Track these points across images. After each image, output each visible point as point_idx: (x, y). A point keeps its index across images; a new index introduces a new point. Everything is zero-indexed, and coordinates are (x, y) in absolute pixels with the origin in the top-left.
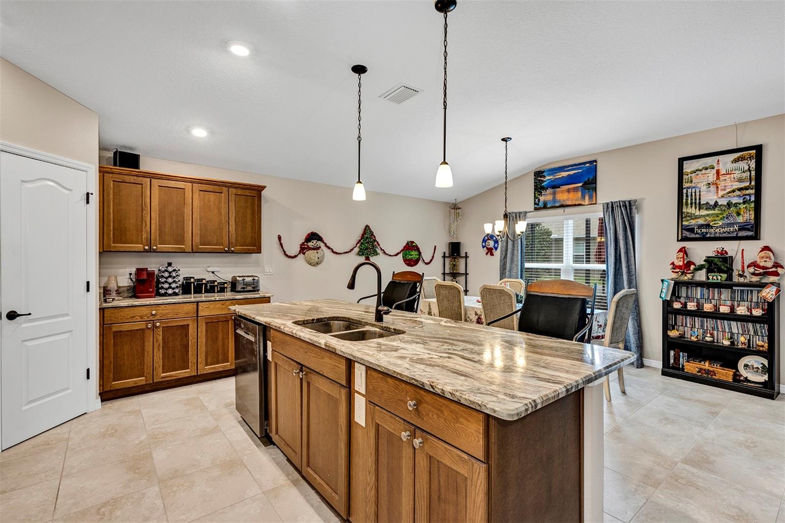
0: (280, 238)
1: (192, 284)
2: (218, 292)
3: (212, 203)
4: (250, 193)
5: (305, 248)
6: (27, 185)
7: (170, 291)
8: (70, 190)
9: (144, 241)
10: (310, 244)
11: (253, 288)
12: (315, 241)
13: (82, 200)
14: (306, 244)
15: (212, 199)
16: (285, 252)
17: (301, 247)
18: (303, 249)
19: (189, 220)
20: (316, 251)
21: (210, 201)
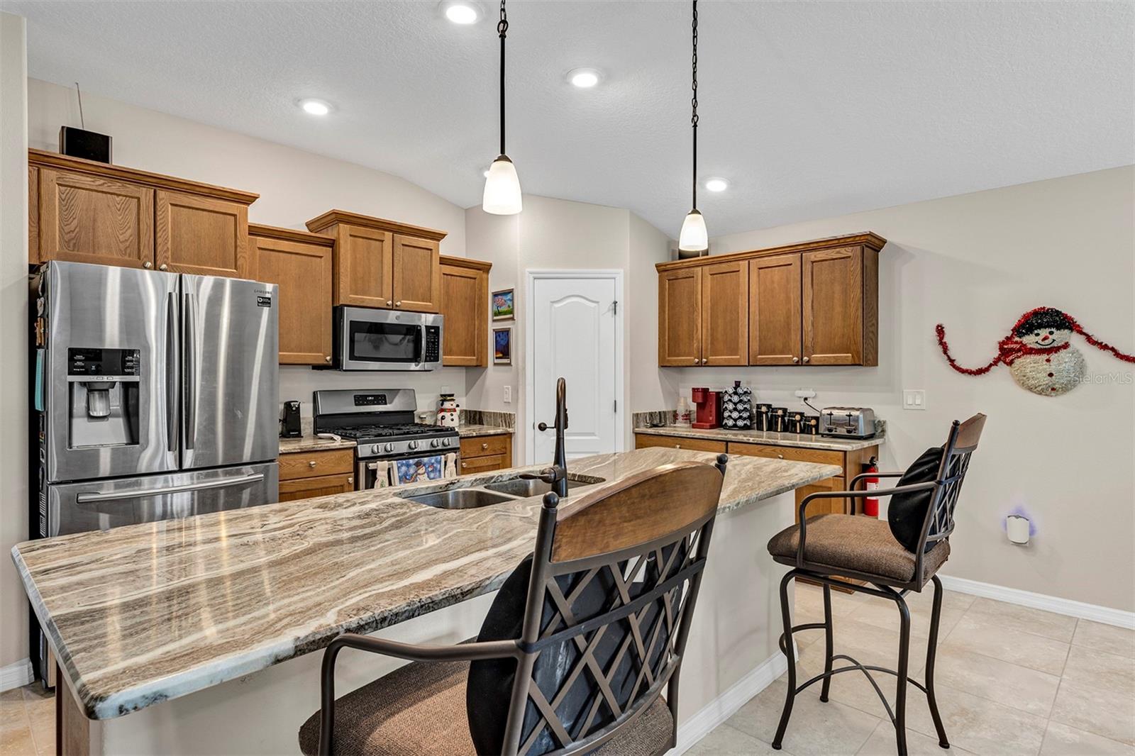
0: (940, 331)
1: (764, 415)
2: (802, 431)
3: (776, 285)
4: (838, 252)
5: (1011, 351)
6: (557, 305)
7: (740, 423)
8: (598, 302)
9: (695, 352)
10: (1030, 340)
11: (849, 431)
12: (1044, 332)
13: (609, 310)
14: (1017, 339)
15: (776, 278)
16: (952, 361)
17: (1001, 349)
18: (1008, 352)
19: (745, 317)
20: (1045, 357)
21: (773, 282)
